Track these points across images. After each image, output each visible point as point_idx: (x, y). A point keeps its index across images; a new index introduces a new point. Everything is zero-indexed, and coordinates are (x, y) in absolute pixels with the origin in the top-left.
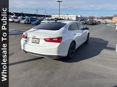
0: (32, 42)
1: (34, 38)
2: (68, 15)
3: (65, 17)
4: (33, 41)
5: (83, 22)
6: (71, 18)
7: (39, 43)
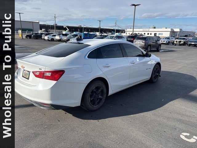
0: (23, 77)
2: (155, 28)
3: (149, 33)
5: (180, 42)
6: (160, 34)
7: (28, 79)
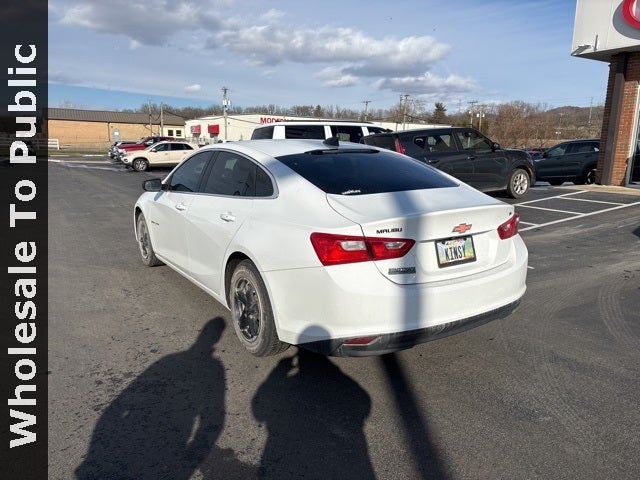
0: (441, 266)
1: (443, 241)
4: (443, 259)
7: (473, 259)
